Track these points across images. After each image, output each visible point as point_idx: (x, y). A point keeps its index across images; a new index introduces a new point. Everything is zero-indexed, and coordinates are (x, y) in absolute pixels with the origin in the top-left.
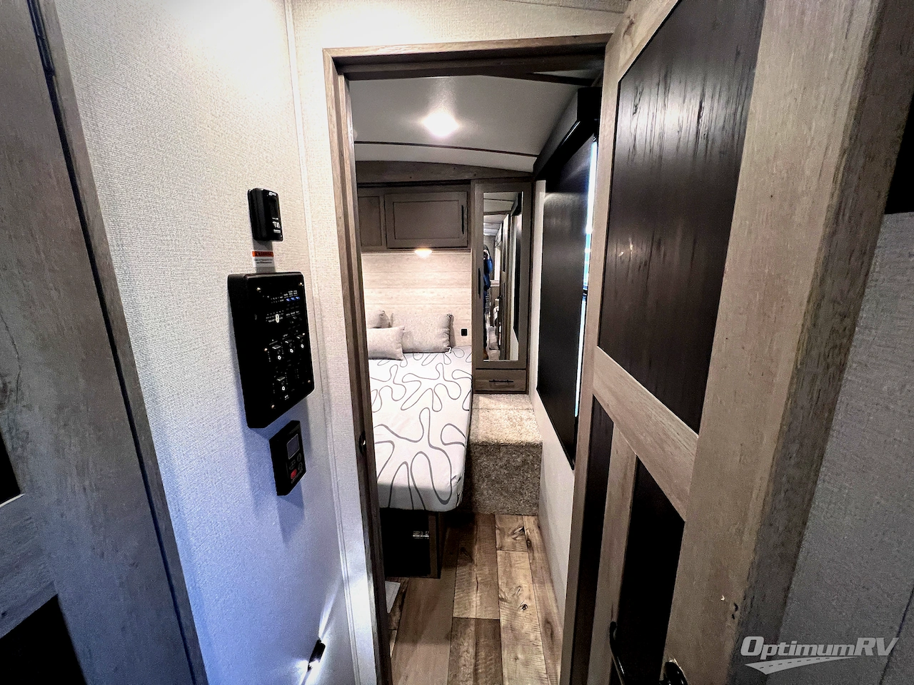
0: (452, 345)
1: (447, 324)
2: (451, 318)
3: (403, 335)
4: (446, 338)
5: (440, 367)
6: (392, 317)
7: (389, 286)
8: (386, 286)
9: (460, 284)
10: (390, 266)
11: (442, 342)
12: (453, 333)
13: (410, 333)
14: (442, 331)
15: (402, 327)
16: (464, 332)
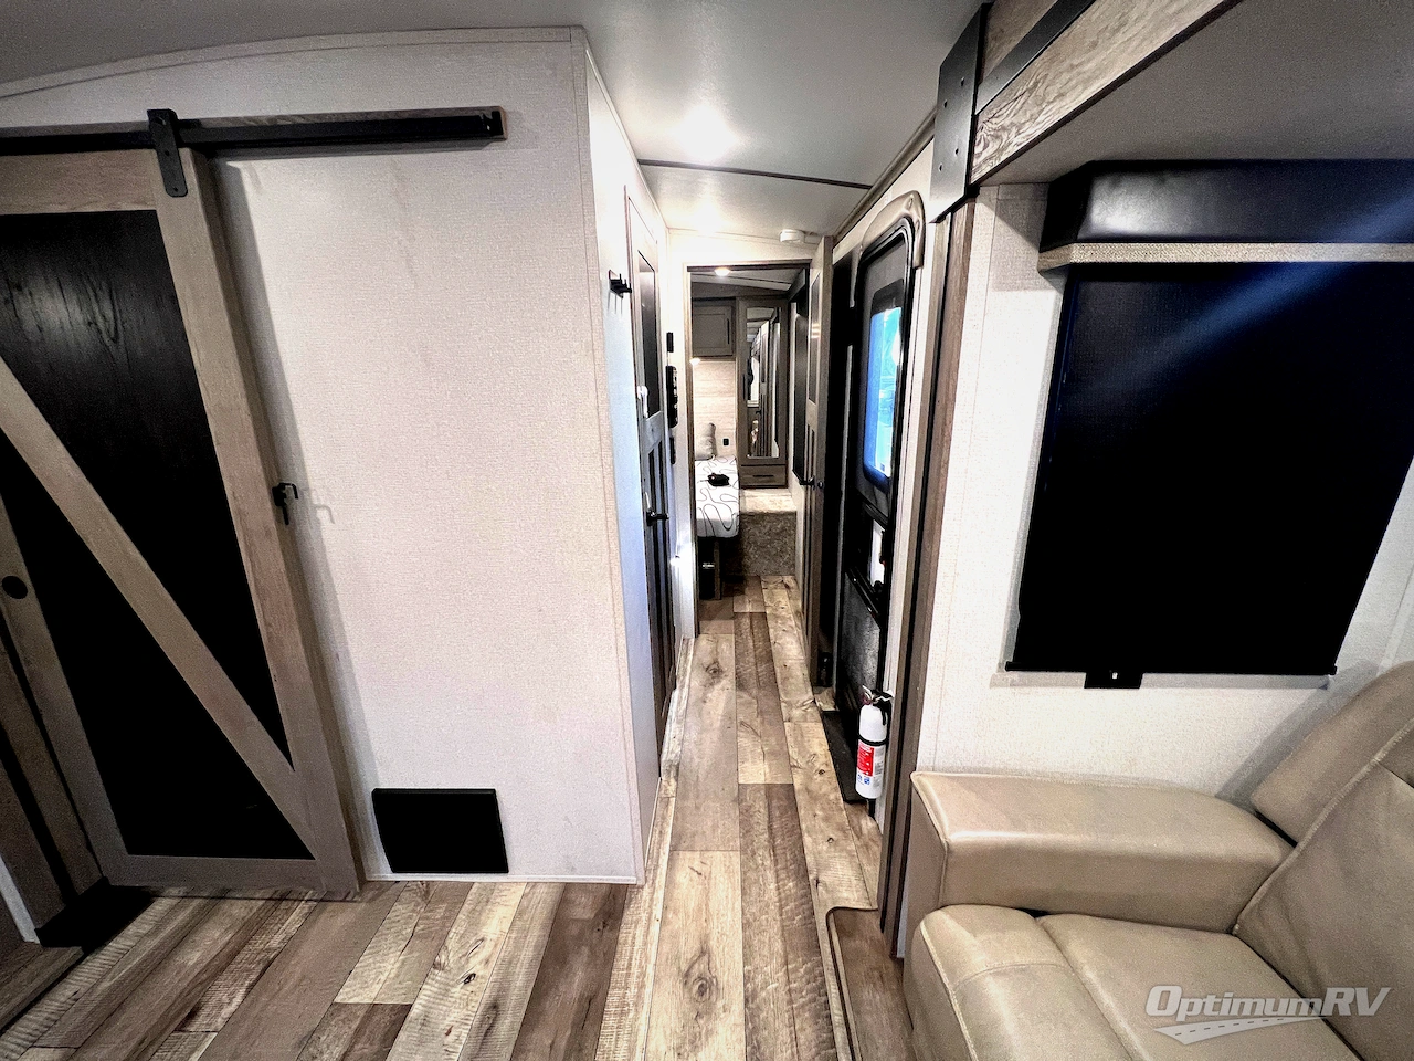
1: (709, 433)
2: (713, 426)
4: (709, 446)
12: (716, 442)
16: (727, 442)
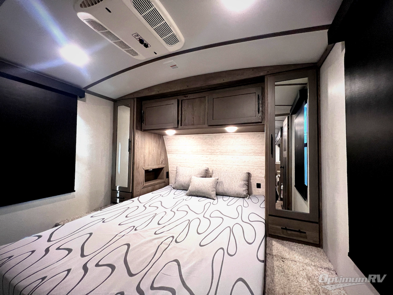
0: (249, 193)
1: (247, 179)
2: (249, 175)
3: (217, 183)
4: (245, 188)
5: (239, 209)
6: (212, 172)
7: (211, 153)
8: (210, 153)
9: (256, 154)
10: (213, 141)
11: (242, 190)
12: (251, 185)
13: (222, 182)
14: (243, 183)
15: (217, 178)
16: (259, 186)
